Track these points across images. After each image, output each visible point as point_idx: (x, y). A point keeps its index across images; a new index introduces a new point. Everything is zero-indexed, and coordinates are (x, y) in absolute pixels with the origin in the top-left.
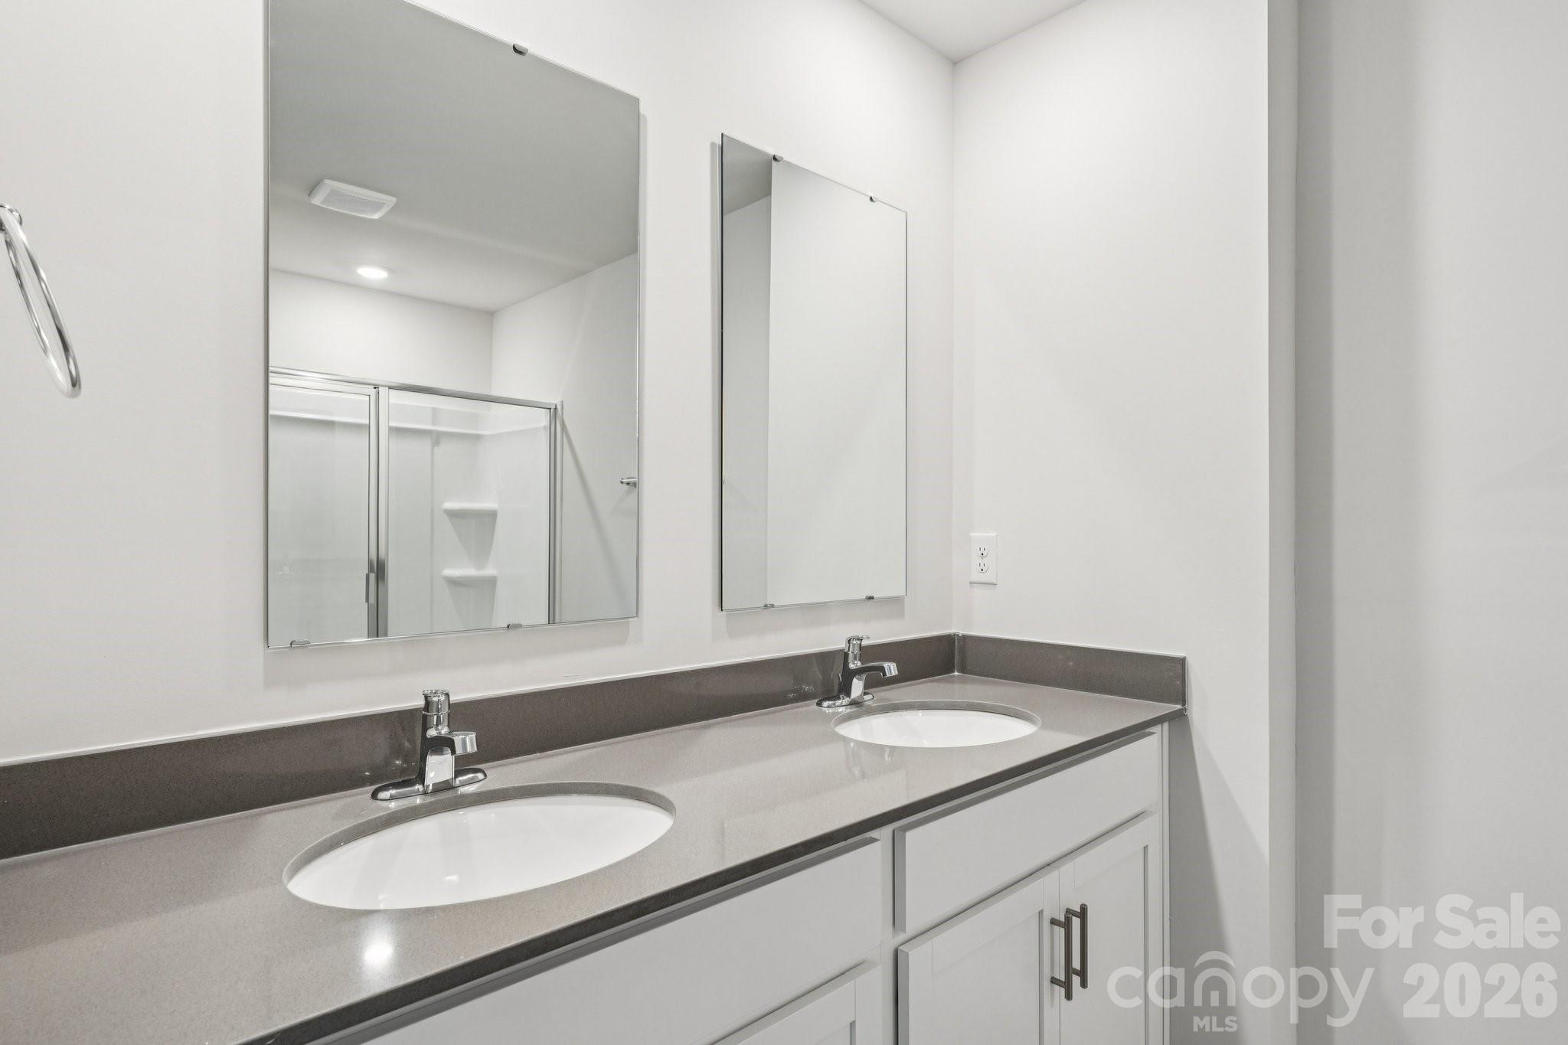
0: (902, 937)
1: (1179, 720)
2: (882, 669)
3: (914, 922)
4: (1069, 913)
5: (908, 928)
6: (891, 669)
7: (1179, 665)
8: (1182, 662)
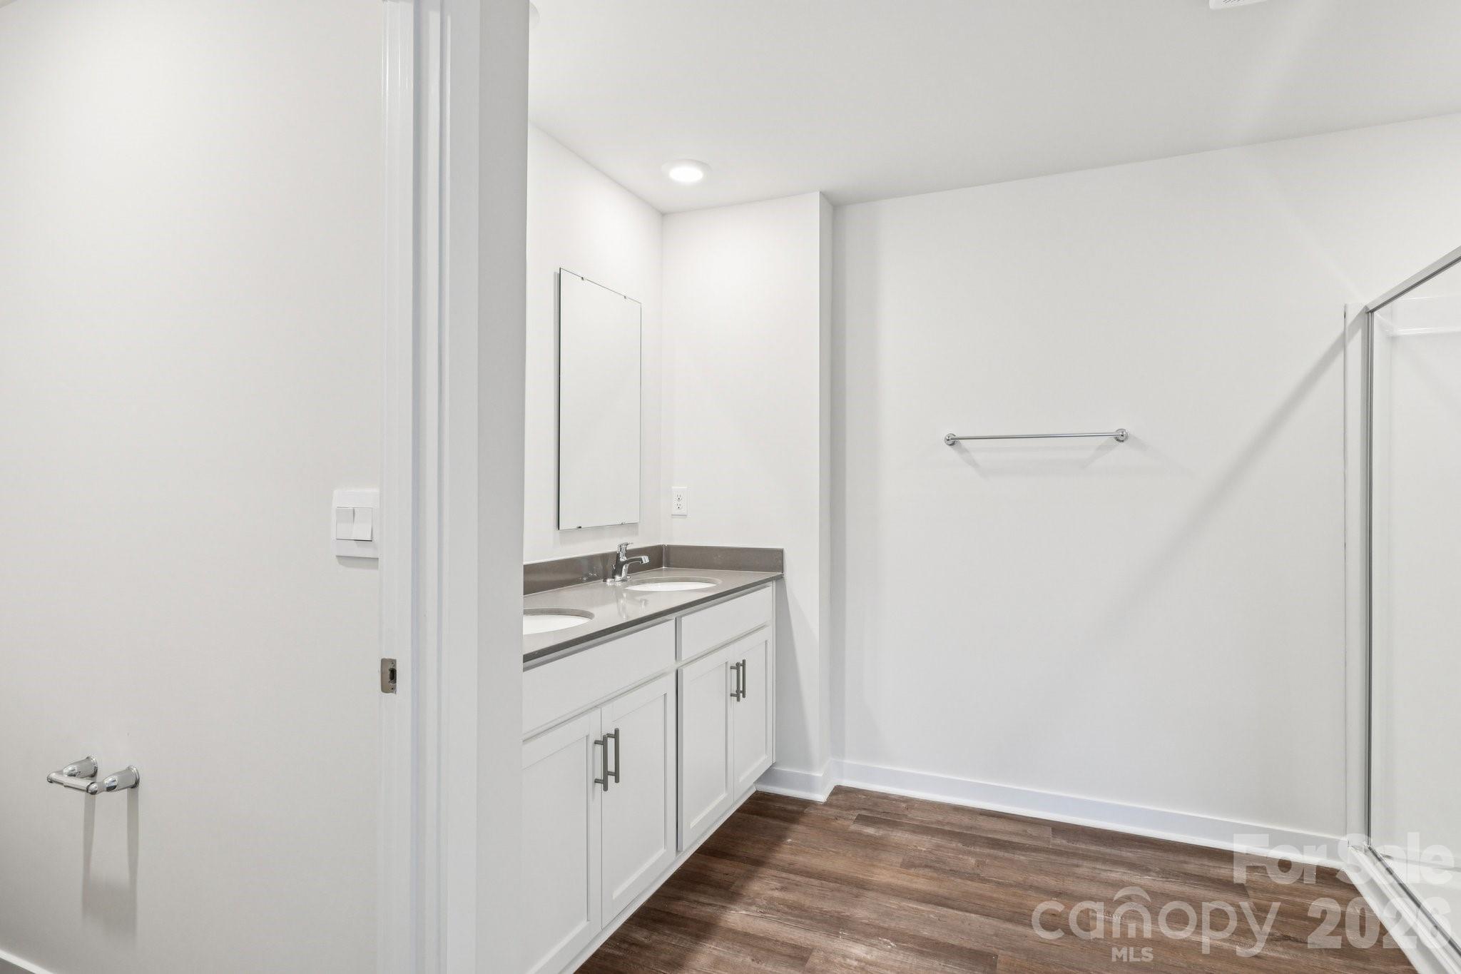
0: (679, 664)
1: (780, 578)
2: (641, 560)
3: (685, 656)
4: (738, 665)
5: (683, 659)
6: (646, 559)
7: (780, 553)
8: (781, 552)
